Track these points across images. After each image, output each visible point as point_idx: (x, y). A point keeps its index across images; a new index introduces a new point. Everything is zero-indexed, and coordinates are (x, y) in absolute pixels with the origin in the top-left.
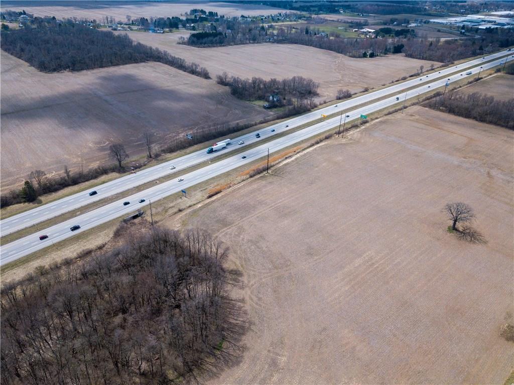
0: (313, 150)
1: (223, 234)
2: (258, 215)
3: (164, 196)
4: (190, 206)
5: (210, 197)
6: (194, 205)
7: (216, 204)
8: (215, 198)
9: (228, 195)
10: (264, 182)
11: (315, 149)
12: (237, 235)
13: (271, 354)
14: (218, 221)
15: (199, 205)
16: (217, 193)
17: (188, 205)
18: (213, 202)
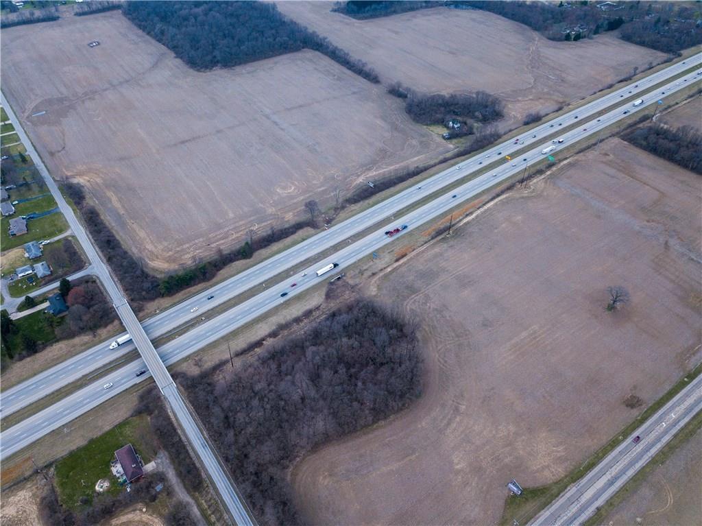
0: (494, 205)
1: (413, 300)
2: (441, 283)
3: (358, 259)
4: (382, 270)
5: (397, 260)
6: (385, 268)
7: (404, 269)
8: (401, 261)
9: (413, 259)
10: (445, 245)
11: (496, 204)
12: (425, 303)
13: (455, 403)
14: (407, 287)
15: (389, 269)
16: (403, 256)
17: (379, 269)
18: (400, 266)
